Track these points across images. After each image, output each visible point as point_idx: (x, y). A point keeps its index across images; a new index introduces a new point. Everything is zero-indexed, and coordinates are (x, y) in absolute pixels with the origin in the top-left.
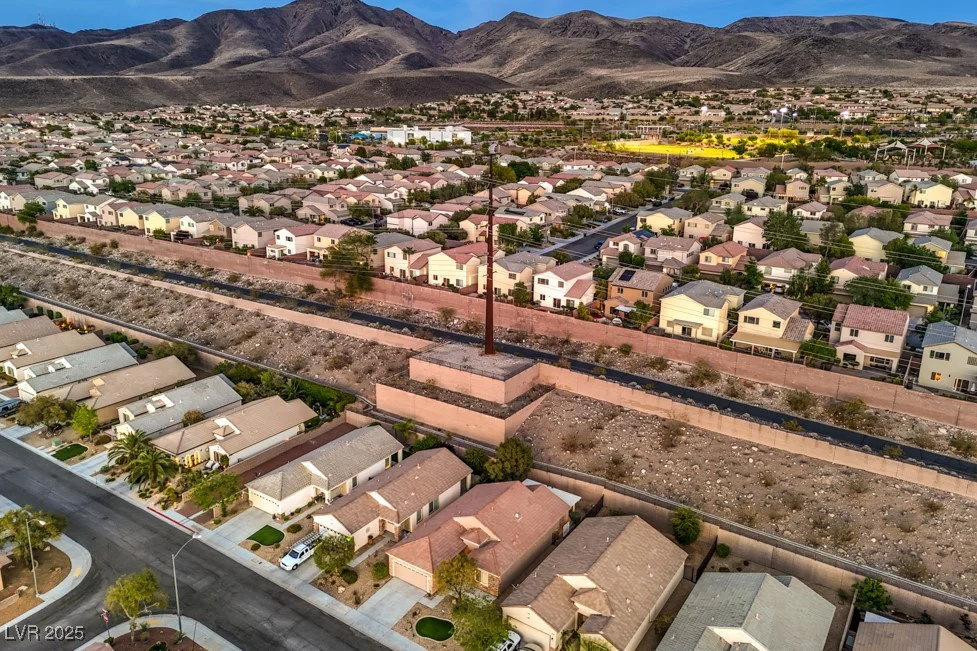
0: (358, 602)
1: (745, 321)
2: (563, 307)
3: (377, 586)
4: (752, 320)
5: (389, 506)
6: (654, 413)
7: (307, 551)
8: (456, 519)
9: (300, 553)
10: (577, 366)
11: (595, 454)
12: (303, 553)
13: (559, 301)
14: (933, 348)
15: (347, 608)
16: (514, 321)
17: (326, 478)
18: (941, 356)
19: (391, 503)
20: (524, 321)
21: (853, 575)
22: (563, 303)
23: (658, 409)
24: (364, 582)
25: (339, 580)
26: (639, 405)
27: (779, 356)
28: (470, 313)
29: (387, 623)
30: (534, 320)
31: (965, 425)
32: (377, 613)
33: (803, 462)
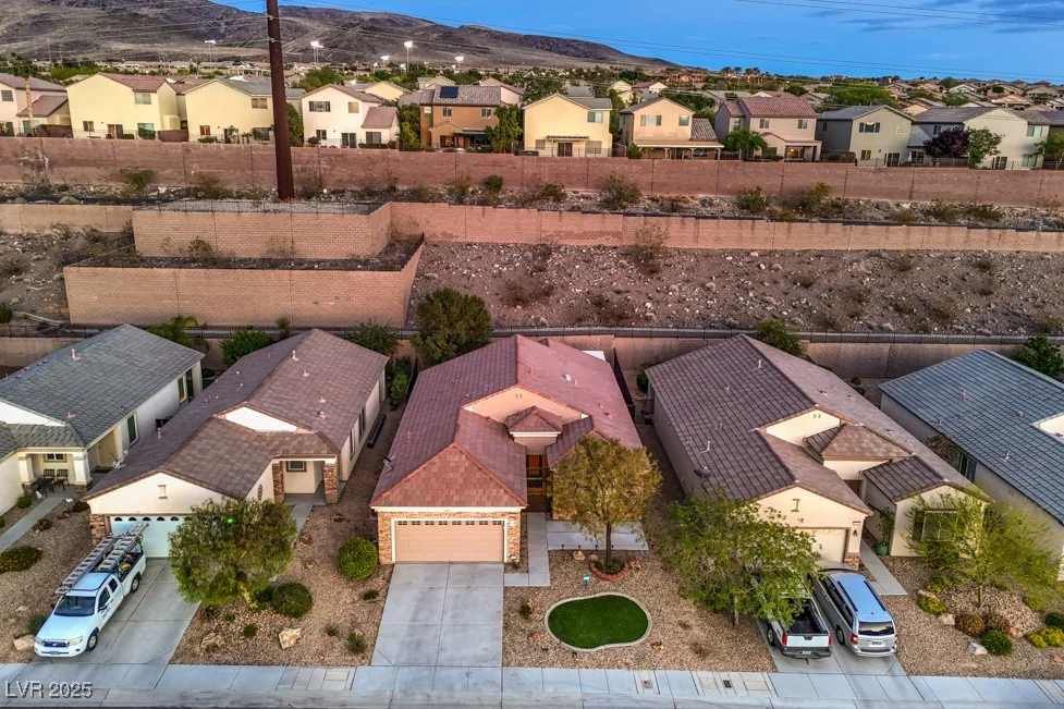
0: (358, 647)
1: (644, 123)
3: (370, 596)
5: (291, 428)
6: (596, 242)
7: (113, 585)
8: (469, 408)
9: (97, 595)
11: (561, 301)
12: (104, 597)
13: (353, 136)
14: (862, 120)
15: (339, 673)
18: (869, 129)
19: (293, 421)
22: (361, 137)
23: (602, 234)
24: (333, 600)
25: (264, 620)
28: (187, 175)
29: (483, 659)
30: (324, 165)
31: (920, 198)
32: (432, 650)
33: (818, 256)
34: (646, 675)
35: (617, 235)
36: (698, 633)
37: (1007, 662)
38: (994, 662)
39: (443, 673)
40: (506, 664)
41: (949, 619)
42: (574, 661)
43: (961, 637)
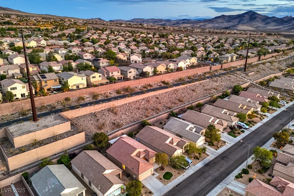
0: (150, 193)
1: (92, 78)
2: (27, 96)
3: (143, 187)
4: (94, 77)
6: (101, 109)
8: (131, 155)
10: (72, 108)
16: (11, 110)
17: (78, 188)
18: (130, 72)
19: (112, 169)
20: (17, 107)
21: (167, 114)
22: (26, 94)
23: (102, 107)
26: (96, 109)
27: (102, 85)
30: (23, 104)
32: (157, 189)
33: (136, 102)
34: (177, 179)
35: (105, 107)
36: (177, 172)
37: (200, 160)
38: (199, 161)
39: (161, 190)
40: (165, 185)
41: (193, 158)
42: (171, 181)
43: (195, 160)
